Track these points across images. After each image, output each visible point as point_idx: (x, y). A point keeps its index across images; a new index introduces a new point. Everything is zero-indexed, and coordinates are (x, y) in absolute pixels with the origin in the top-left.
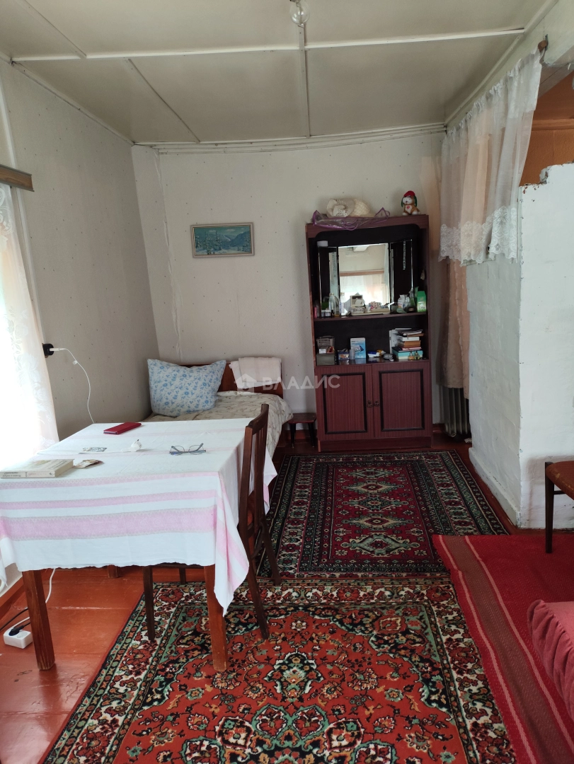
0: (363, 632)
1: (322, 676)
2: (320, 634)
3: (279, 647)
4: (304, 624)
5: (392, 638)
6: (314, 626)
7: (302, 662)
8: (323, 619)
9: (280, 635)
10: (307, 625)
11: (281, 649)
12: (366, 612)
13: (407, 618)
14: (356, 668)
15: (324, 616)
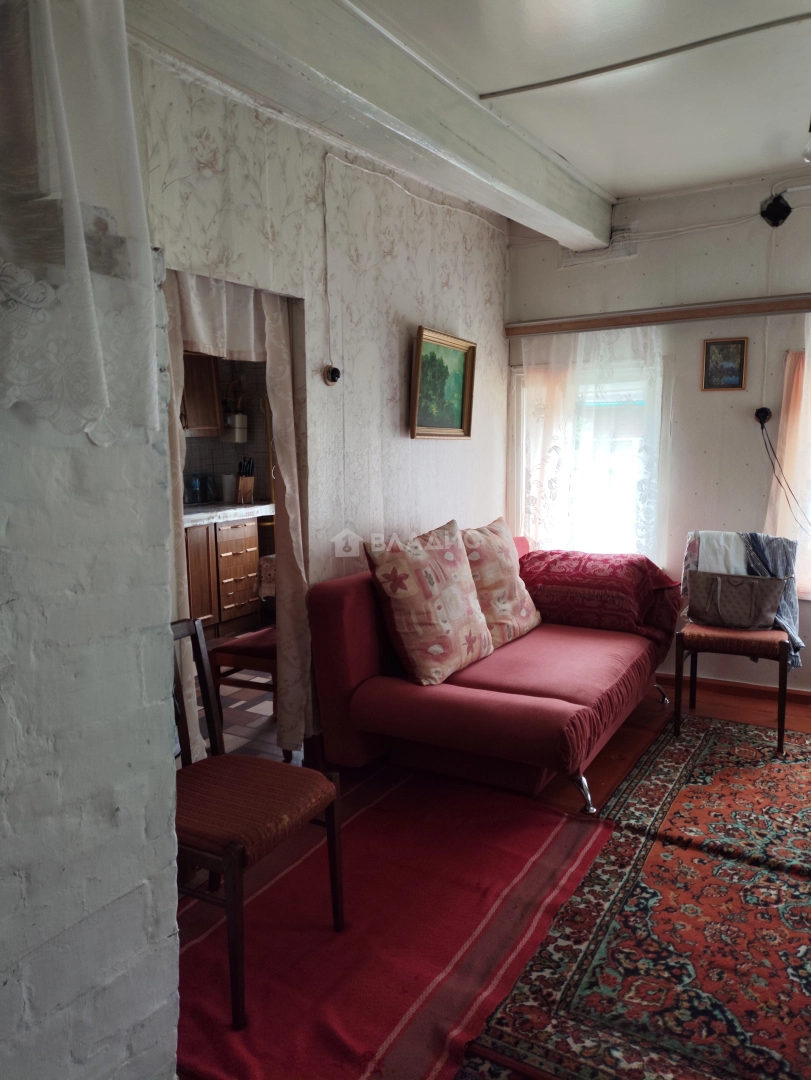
0: (699, 997)
1: (780, 957)
2: (775, 1020)
5: (657, 971)
6: (784, 1037)
10: (797, 1044)
12: (678, 1030)
13: (614, 995)
14: (727, 949)
15: (760, 1052)
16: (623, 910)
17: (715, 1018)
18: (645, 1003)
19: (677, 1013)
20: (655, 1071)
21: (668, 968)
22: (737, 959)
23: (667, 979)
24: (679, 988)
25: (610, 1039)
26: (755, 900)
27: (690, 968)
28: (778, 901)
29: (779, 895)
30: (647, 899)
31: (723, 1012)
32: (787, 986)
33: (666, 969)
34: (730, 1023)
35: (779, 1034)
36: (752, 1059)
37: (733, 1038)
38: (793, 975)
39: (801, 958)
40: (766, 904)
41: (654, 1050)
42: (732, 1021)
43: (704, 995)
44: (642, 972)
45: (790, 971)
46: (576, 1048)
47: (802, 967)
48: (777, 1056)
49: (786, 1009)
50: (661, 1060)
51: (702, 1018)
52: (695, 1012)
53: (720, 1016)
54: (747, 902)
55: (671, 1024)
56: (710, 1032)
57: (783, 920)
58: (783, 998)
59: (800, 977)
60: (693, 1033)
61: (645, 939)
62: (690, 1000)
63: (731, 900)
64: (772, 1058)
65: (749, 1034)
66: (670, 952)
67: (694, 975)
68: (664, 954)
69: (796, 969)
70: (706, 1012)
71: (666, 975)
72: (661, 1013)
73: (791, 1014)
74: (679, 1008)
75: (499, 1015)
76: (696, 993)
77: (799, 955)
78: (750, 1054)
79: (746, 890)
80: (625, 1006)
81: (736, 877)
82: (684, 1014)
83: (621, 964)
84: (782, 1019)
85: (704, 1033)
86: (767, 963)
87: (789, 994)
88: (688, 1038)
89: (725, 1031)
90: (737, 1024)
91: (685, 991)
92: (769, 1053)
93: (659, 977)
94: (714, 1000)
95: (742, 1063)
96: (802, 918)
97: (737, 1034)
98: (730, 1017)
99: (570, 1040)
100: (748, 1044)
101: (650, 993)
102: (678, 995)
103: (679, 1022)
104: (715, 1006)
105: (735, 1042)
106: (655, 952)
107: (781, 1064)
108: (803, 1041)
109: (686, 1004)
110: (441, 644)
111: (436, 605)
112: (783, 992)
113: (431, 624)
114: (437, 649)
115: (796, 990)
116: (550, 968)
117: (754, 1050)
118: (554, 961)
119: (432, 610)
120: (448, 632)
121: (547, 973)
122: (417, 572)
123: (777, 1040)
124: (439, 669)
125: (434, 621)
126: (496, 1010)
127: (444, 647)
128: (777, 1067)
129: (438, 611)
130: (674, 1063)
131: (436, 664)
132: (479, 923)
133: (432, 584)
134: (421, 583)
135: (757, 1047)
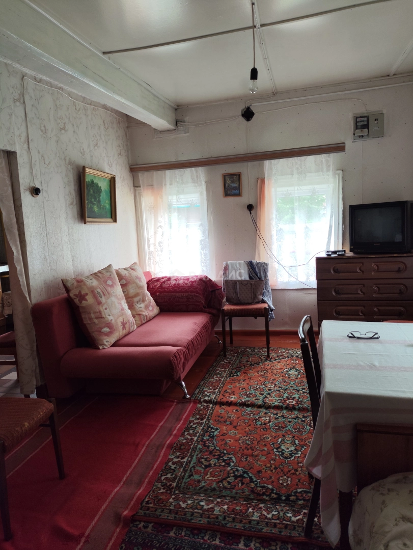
1: (271, 445)
2: (269, 472)
3: (299, 465)
4: (281, 482)
5: (219, 463)
6: (273, 478)
7: (283, 454)
8: (265, 485)
9: (299, 474)
10: (279, 480)
12: (229, 486)
13: (200, 478)
14: (249, 447)
16: (203, 439)
17: (245, 478)
18: (214, 478)
19: (228, 479)
20: (219, 506)
21: (224, 461)
22: (253, 450)
23: (224, 466)
24: (229, 468)
25: (199, 498)
26: (260, 423)
27: (234, 459)
28: (269, 422)
29: (270, 419)
30: (213, 432)
31: (248, 474)
32: (274, 457)
33: (223, 462)
34: (251, 478)
35: (271, 477)
36: (260, 491)
37: (252, 484)
38: (276, 452)
39: (279, 444)
40: (265, 424)
41: (219, 497)
42: (252, 477)
43: (240, 469)
44: (213, 465)
45: (275, 450)
46: (184, 505)
47: (279, 447)
48: (270, 487)
49: (273, 467)
50: (222, 501)
51: (239, 479)
52: (236, 477)
53: (247, 476)
54: (257, 425)
55: (226, 484)
56: (243, 484)
57: (272, 429)
58: (272, 462)
59: (279, 452)
60: (235, 486)
61: (213, 450)
62: (234, 472)
63: (250, 425)
64: (268, 488)
65: (258, 481)
66: (225, 454)
67: (235, 461)
68: (222, 455)
69: (277, 449)
70: (241, 476)
71: (223, 464)
72: (221, 481)
73: (276, 468)
74: (229, 477)
75: (147, 500)
76: (236, 469)
77: (278, 443)
78: (259, 489)
79: (257, 419)
80: (205, 482)
81: (252, 415)
82: (231, 479)
83: (203, 464)
84: (272, 471)
85: (240, 485)
86: (266, 449)
87: (274, 460)
88: (233, 489)
89: (249, 482)
90: (253, 478)
91: (231, 469)
92: (267, 487)
93: (220, 465)
94: (244, 470)
95: (256, 493)
96: (279, 427)
97: (253, 482)
98: (251, 475)
99: (181, 503)
100: (258, 485)
101: (216, 473)
102: (229, 471)
103: (229, 483)
104: (244, 472)
105: (253, 485)
106: (218, 455)
107: (272, 490)
108: (281, 478)
109: (232, 475)
110: (108, 327)
111: (104, 308)
112: (272, 460)
113: (102, 318)
114: (106, 330)
115: (277, 458)
116: (170, 473)
117: (261, 487)
118: (172, 469)
119: (102, 310)
120: (111, 320)
121: (169, 476)
122: (93, 292)
123: (270, 480)
124: (108, 340)
125: (104, 316)
126: (145, 498)
127: (109, 328)
128: (270, 491)
129: (105, 310)
130: (227, 501)
131: (106, 337)
132: (135, 460)
133: (101, 297)
134: (95, 297)
135: (262, 485)
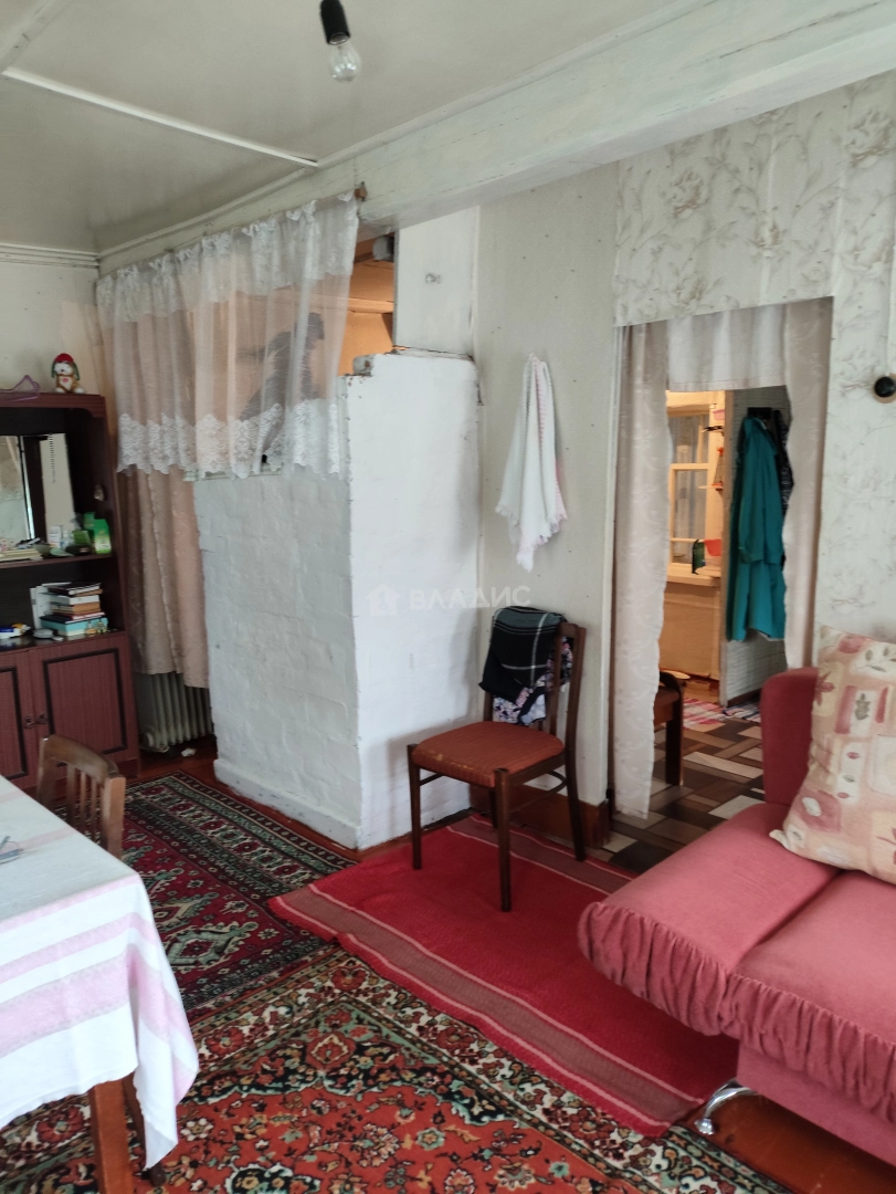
0: (303, 1081)
1: (314, 1178)
2: (244, 1121)
3: (199, 1183)
4: (203, 1122)
5: (352, 1068)
6: (222, 1115)
7: (261, 1177)
8: (225, 1097)
9: (180, 1163)
10: (210, 1121)
11: (205, 1183)
12: (280, 1053)
13: (342, 1030)
14: (349, 1136)
15: (224, 1091)
16: (455, 1077)
17: (274, 1081)
18: (320, 1045)
19: (297, 1060)
23: (337, 1069)
24: (321, 1073)
27: (342, 1092)
31: (276, 1089)
32: (272, 1154)
33: (350, 1074)
34: (265, 1089)
35: (229, 1115)
36: (223, 1083)
37: (249, 1082)
38: (281, 1171)
43: (303, 1086)
44: (357, 1057)
45: (288, 1173)
47: (286, 1188)
48: (212, 1101)
49: (248, 1136)
51: (281, 1073)
52: (289, 1072)
55: (290, 1052)
56: (265, 1072)
58: (262, 1143)
59: (275, 1176)
60: (272, 1060)
62: (304, 1075)
65: (245, 1094)
66: (370, 1086)
67: (330, 1090)
68: (370, 1082)
69: (287, 1180)
70: (284, 1078)
71: (343, 1071)
72: (303, 1050)
73: (240, 1136)
74: (301, 1063)
76: (309, 1082)
78: (227, 1084)
80: (325, 1032)
82: (294, 1063)
83: (375, 1046)
84: (241, 1126)
85: (267, 1067)
86: (310, 1159)
87: (262, 1150)
89: (258, 1080)
90: (260, 1092)
91: (315, 1075)
92: (218, 1096)
93: (343, 1066)
94: (293, 1090)
97: (250, 1086)
98: (269, 1092)
100: (236, 1088)
101: (329, 1053)
102: (315, 1069)
103: (287, 1057)
104: (287, 1087)
105: (245, 1081)
106: (377, 1076)
107: (203, 1098)
109: (302, 1070)
110: (821, 803)
111: (850, 748)
113: (827, 772)
114: (813, 806)
119: (836, 750)
120: (844, 796)
122: (849, 690)
124: (802, 834)
125: (832, 769)
127: (823, 810)
129: (846, 759)
133: (861, 717)
